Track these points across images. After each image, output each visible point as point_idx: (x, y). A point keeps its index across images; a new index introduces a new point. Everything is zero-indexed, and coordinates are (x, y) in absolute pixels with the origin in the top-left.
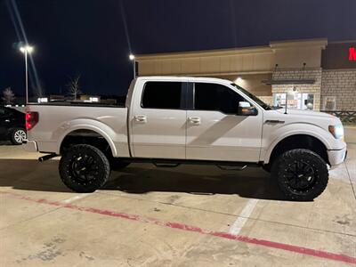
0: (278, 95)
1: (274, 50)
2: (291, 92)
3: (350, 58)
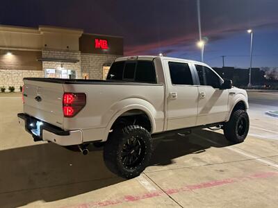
0: (47, 70)
1: (42, 33)
2: (60, 68)
3: (96, 47)
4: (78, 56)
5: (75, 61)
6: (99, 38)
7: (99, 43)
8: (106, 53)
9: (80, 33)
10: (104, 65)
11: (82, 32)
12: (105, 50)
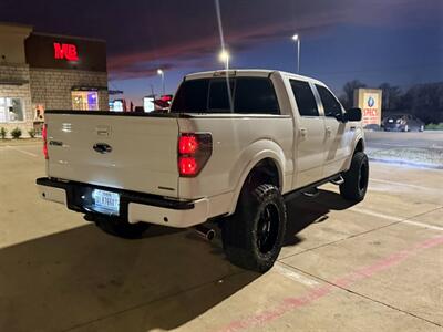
3: (57, 56)
4: (25, 73)
5: (19, 83)
6: (61, 42)
7: (61, 50)
8: (75, 67)
9: (26, 32)
10: (73, 89)
11: (31, 30)
12: (73, 63)
